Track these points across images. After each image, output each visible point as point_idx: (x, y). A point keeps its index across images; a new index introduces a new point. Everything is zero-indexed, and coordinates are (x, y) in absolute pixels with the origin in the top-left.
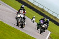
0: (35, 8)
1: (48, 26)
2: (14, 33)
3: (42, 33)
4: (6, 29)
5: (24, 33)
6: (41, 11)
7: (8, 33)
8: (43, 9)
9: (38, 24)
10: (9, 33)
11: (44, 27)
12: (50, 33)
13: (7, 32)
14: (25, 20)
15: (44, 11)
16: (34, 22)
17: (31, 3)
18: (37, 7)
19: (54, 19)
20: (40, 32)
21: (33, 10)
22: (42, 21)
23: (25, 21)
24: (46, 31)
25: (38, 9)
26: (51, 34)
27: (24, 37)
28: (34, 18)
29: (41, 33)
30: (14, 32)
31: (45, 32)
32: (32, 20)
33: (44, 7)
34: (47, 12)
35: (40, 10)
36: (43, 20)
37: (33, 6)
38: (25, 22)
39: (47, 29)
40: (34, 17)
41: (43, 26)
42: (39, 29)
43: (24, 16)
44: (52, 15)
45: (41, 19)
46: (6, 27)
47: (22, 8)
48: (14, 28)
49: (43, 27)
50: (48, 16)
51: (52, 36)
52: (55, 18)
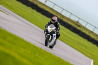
0: (65, 20)
8: (78, 22)
15: (79, 26)
25: (70, 23)
35: (73, 25)
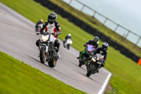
0: (75, 15)
1: (105, 58)
2: (23, 75)
3: (92, 76)
4: (5, 67)
5: (48, 76)
6: (90, 23)
7: (9, 75)
8: (93, 17)
9: (81, 53)
10: (12, 75)
11: (97, 61)
12: (110, 75)
13: (8, 72)
14: (58, 48)
15: (95, 23)
16: (68, 48)
17: (66, 4)
18: (80, 13)
19: (119, 41)
20: (86, 73)
21: (69, 21)
22: (92, 46)
23: (57, 51)
24: (102, 70)
25: (82, 19)
26: (112, 78)
27: (49, 86)
28: (70, 37)
29: (88, 75)
30: (23, 72)
31: (98, 72)
32: (64, 42)
33: (96, 12)
34: (103, 26)
35: (86, 21)
36: (93, 43)
37: (70, 11)
38: (58, 53)
39: (102, 66)
40: (70, 35)
41: (93, 59)
42: (84, 66)
43: (55, 39)
44: (114, 33)
45: (88, 41)
46: (4, 62)
47: (51, 20)
48: (25, 62)
49: (95, 61)
50: (106, 33)
51: (116, 83)
52: (123, 39)
